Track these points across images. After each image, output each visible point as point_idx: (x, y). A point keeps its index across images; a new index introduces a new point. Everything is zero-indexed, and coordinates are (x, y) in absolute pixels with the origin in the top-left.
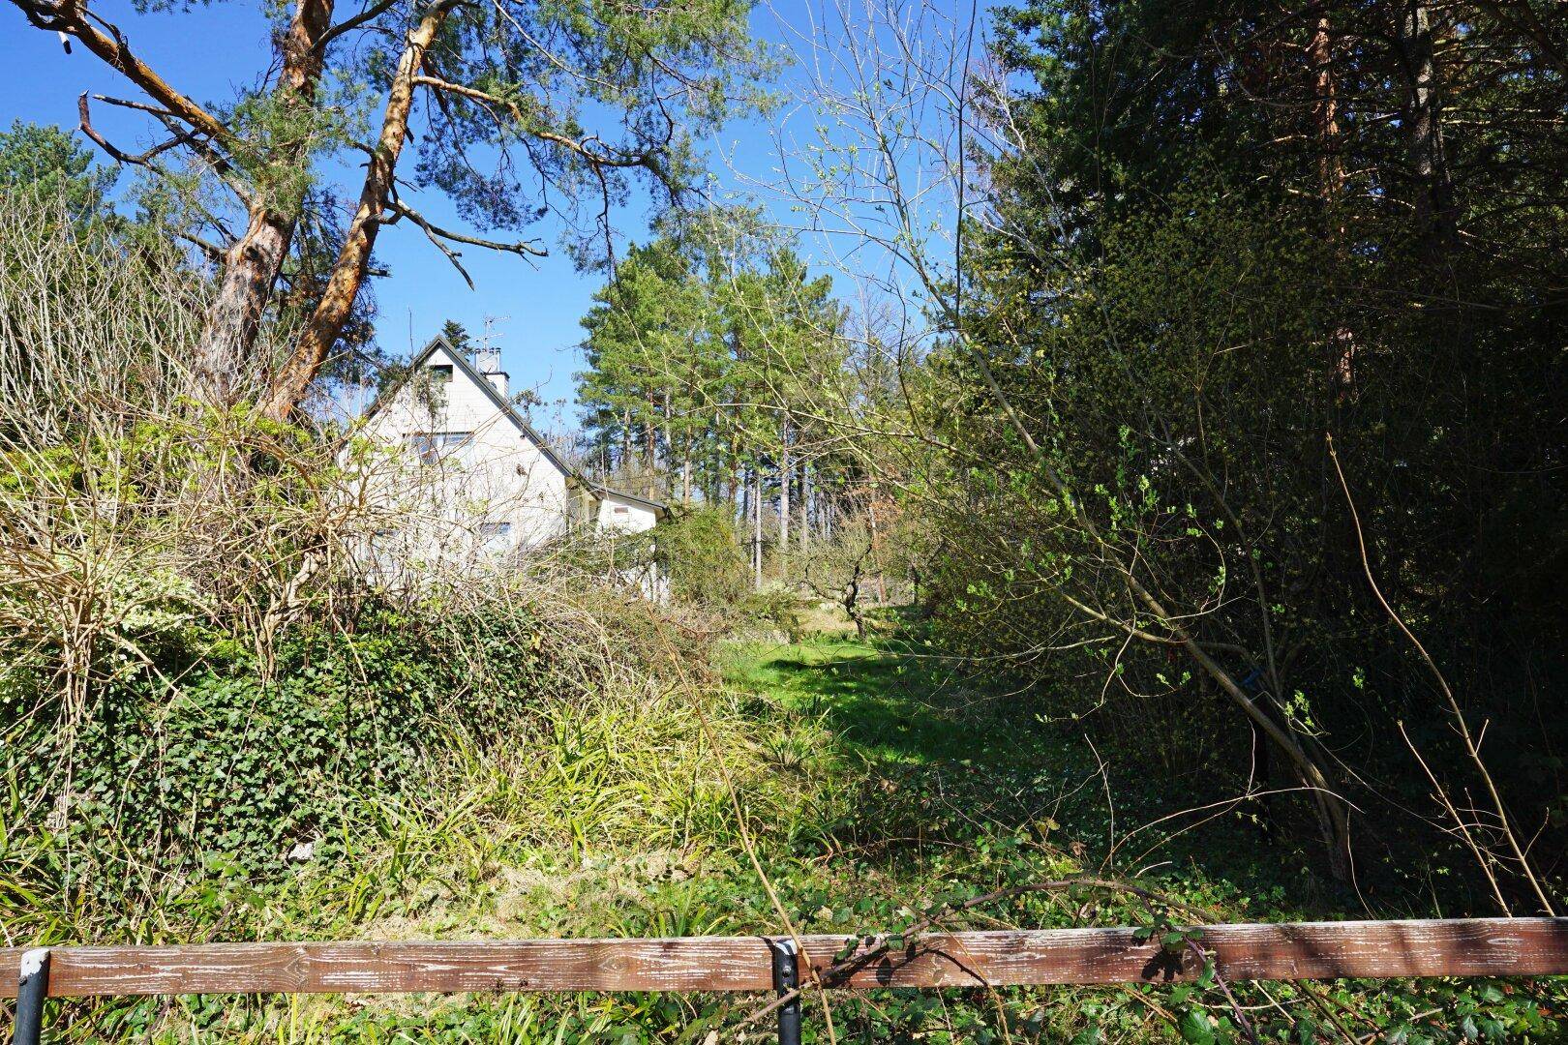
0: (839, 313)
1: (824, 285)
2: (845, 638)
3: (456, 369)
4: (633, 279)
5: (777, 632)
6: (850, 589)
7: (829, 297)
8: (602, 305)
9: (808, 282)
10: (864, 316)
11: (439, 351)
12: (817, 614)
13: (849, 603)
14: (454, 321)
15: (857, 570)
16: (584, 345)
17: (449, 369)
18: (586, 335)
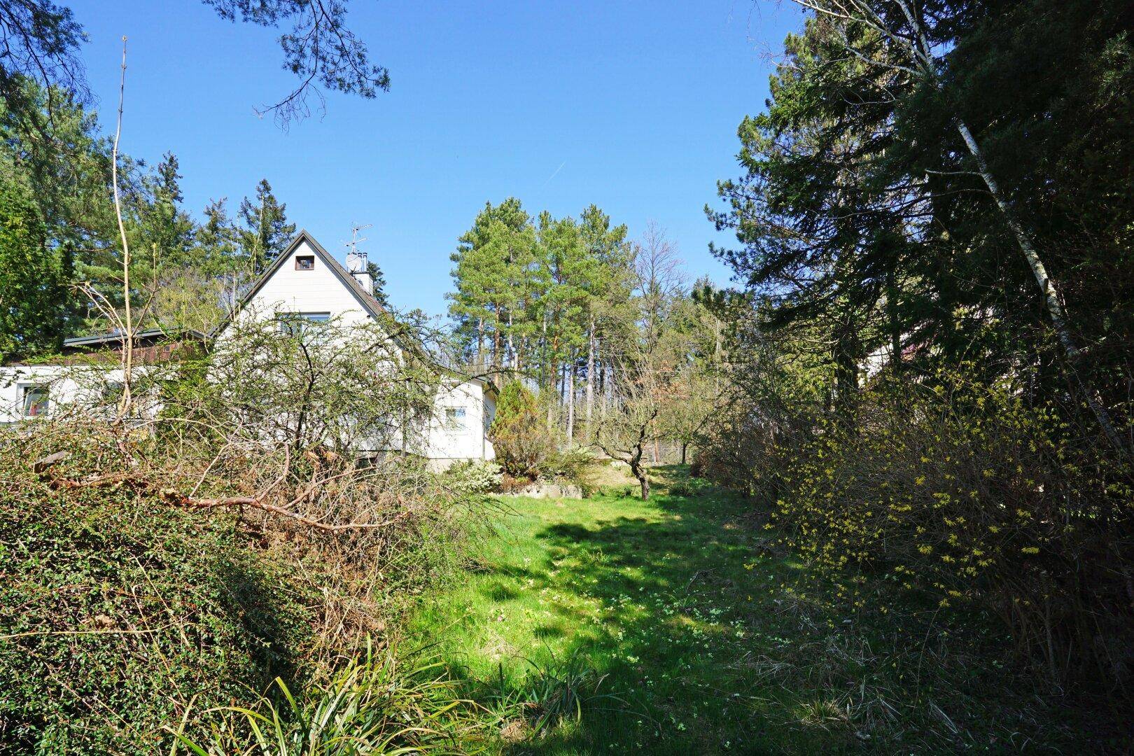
0: (632, 252)
1: (622, 232)
2: (628, 493)
3: (317, 259)
4: (487, 225)
5: (571, 487)
6: (635, 451)
7: (625, 241)
8: (465, 245)
9: (610, 230)
10: (650, 251)
11: (304, 244)
12: (608, 470)
13: (634, 464)
14: (373, 262)
15: (643, 434)
16: (453, 275)
17: (311, 259)
18: (455, 266)
